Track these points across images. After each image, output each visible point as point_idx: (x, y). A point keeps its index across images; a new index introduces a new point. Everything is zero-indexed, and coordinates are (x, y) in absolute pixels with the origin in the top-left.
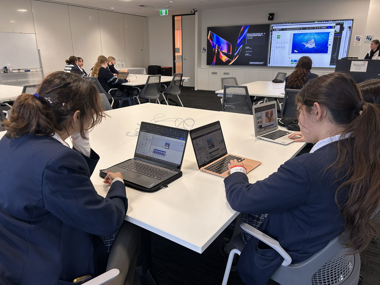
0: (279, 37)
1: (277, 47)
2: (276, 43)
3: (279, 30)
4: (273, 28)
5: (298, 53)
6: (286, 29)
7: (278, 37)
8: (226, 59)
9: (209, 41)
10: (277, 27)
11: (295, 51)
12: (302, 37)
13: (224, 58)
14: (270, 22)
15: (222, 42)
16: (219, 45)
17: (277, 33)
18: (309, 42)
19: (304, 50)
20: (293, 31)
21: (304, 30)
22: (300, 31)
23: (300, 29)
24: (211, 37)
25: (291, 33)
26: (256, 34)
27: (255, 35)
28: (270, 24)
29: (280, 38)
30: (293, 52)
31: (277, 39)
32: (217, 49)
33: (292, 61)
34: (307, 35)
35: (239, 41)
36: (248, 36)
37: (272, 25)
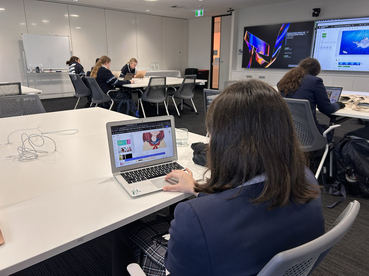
0: (325, 35)
1: (321, 48)
2: (321, 43)
3: (326, 28)
4: (318, 26)
5: (348, 54)
6: (334, 27)
7: (323, 35)
8: (263, 61)
9: (246, 41)
10: (323, 24)
11: (344, 52)
12: (353, 35)
13: (261, 60)
14: (314, 18)
15: (259, 43)
16: (256, 46)
17: (322, 30)
18: (362, 41)
19: (356, 50)
20: (342, 28)
21: (356, 27)
22: (351, 28)
23: (351, 25)
24: (247, 37)
25: (339, 31)
26: (298, 33)
27: (296, 34)
28: (314, 21)
29: (325, 37)
30: (341, 53)
31: (322, 38)
32: (254, 51)
33: (339, 64)
34: (359, 33)
35: (277, 41)
36: (288, 35)
37: (316, 22)
